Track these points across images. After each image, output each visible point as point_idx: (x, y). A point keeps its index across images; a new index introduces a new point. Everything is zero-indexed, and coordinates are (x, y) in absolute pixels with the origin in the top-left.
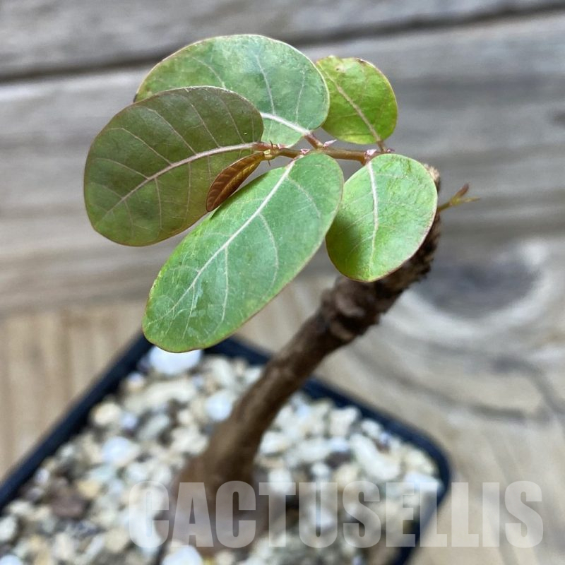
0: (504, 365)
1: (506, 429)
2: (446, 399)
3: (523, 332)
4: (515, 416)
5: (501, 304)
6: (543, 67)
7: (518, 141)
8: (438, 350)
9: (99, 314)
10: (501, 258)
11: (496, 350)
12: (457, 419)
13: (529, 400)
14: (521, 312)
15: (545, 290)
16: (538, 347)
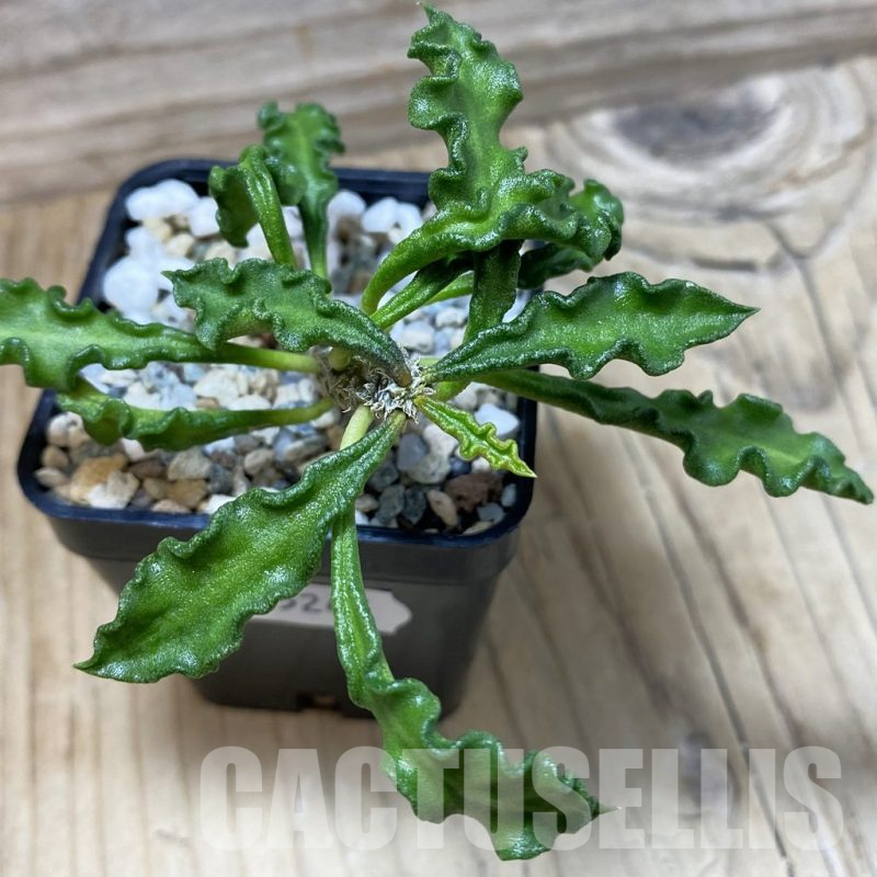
0: (731, 213)
3: (753, 176)
4: (747, 266)
5: (728, 148)
10: (729, 97)
11: (722, 198)
13: (761, 250)
14: (750, 155)
15: (781, 128)
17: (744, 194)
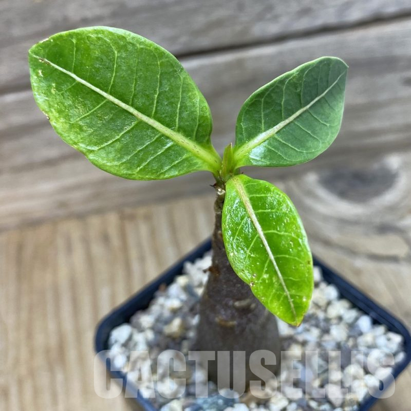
0: (384, 229)
1: (389, 267)
2: (352, 252)
3: (392, 208)
4: (394, 259)
5: (378, 193)
6: (398, 51)
7: (383, 96)
8: (344, 222)
9: (141, 211)
10: (375, 166)
11: (378, 220)
12: (359, 263)
13: (401, 250)
14: (390, 197)
15: (402, 183)
16: (402, 217)
17: (389, 218)
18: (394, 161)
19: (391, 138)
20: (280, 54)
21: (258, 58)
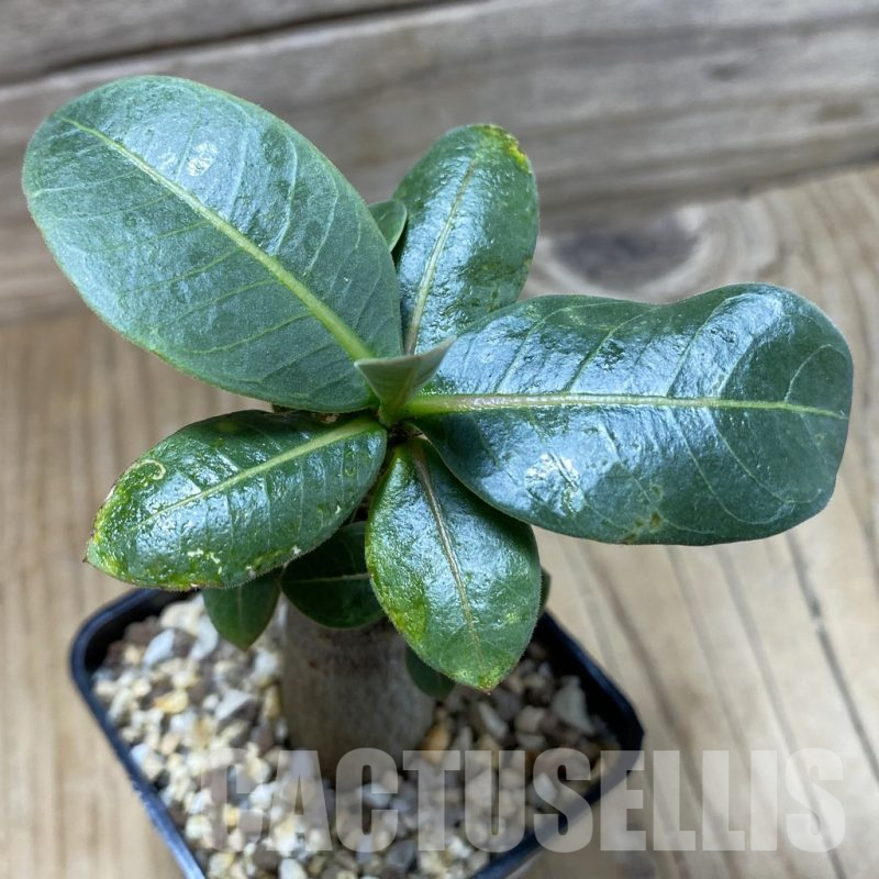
7: (675, 100)
18: (692, 216)
19: (688, 174)
20: (482, 19)
21: (441, 27)
